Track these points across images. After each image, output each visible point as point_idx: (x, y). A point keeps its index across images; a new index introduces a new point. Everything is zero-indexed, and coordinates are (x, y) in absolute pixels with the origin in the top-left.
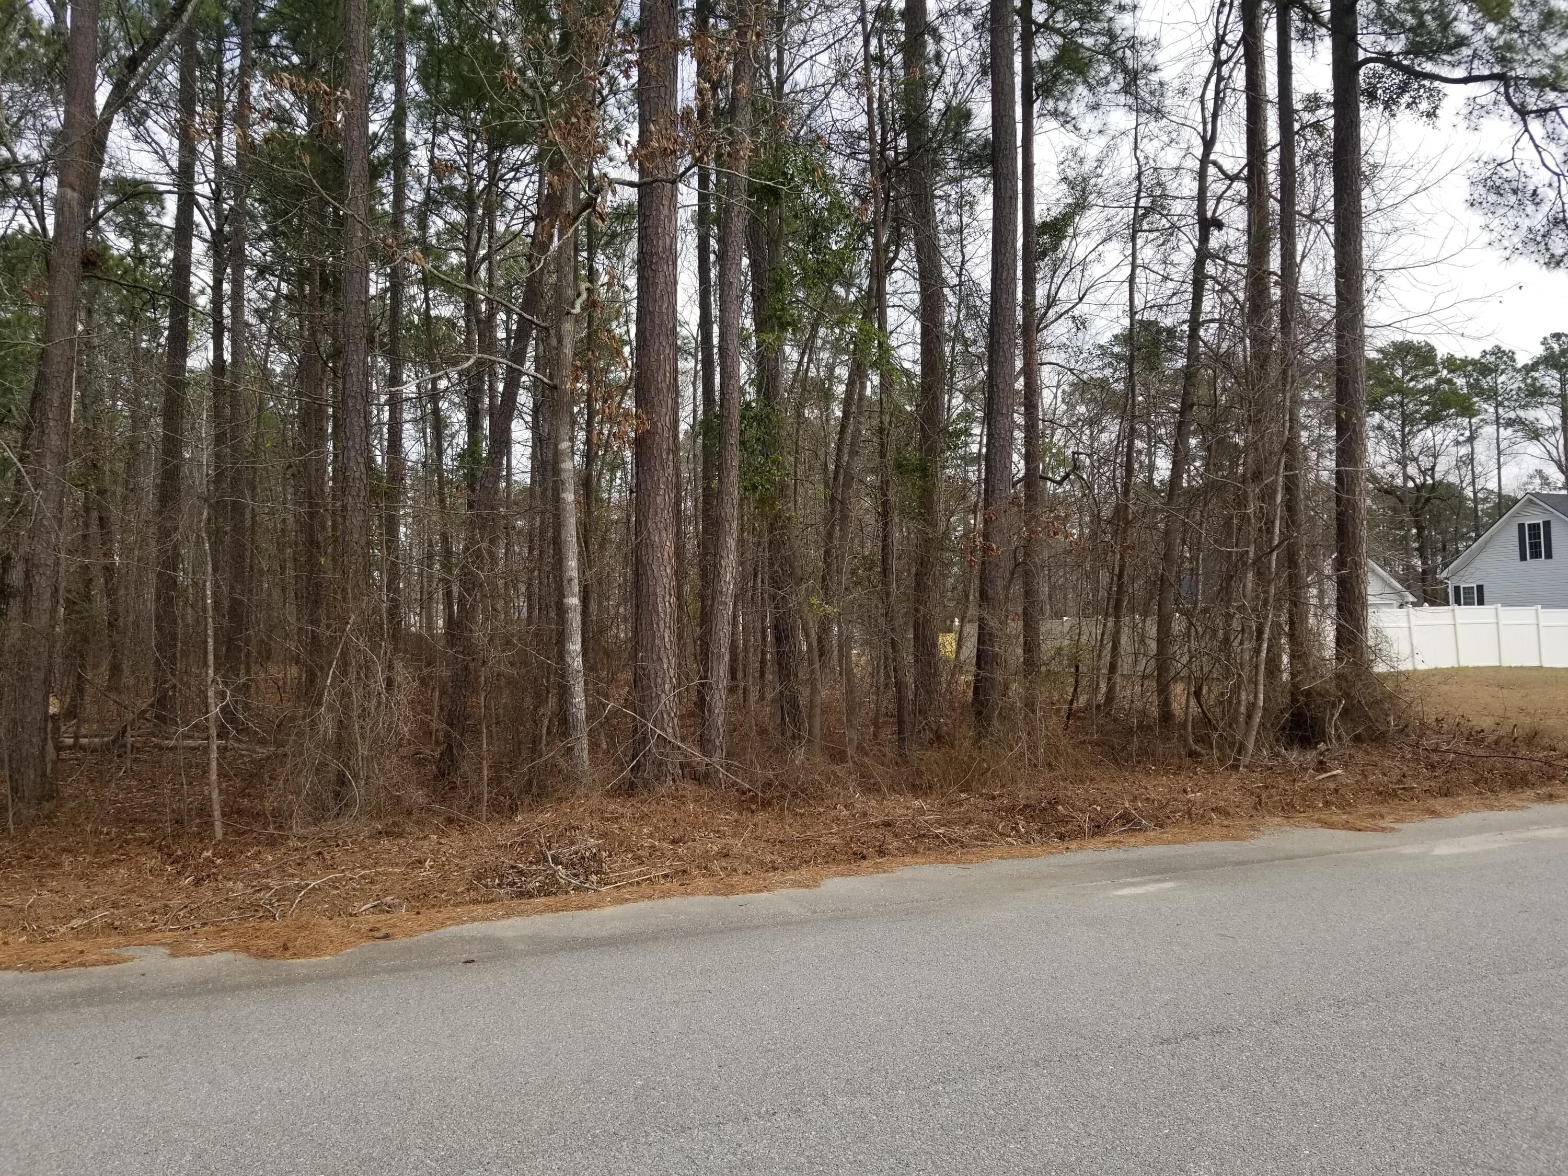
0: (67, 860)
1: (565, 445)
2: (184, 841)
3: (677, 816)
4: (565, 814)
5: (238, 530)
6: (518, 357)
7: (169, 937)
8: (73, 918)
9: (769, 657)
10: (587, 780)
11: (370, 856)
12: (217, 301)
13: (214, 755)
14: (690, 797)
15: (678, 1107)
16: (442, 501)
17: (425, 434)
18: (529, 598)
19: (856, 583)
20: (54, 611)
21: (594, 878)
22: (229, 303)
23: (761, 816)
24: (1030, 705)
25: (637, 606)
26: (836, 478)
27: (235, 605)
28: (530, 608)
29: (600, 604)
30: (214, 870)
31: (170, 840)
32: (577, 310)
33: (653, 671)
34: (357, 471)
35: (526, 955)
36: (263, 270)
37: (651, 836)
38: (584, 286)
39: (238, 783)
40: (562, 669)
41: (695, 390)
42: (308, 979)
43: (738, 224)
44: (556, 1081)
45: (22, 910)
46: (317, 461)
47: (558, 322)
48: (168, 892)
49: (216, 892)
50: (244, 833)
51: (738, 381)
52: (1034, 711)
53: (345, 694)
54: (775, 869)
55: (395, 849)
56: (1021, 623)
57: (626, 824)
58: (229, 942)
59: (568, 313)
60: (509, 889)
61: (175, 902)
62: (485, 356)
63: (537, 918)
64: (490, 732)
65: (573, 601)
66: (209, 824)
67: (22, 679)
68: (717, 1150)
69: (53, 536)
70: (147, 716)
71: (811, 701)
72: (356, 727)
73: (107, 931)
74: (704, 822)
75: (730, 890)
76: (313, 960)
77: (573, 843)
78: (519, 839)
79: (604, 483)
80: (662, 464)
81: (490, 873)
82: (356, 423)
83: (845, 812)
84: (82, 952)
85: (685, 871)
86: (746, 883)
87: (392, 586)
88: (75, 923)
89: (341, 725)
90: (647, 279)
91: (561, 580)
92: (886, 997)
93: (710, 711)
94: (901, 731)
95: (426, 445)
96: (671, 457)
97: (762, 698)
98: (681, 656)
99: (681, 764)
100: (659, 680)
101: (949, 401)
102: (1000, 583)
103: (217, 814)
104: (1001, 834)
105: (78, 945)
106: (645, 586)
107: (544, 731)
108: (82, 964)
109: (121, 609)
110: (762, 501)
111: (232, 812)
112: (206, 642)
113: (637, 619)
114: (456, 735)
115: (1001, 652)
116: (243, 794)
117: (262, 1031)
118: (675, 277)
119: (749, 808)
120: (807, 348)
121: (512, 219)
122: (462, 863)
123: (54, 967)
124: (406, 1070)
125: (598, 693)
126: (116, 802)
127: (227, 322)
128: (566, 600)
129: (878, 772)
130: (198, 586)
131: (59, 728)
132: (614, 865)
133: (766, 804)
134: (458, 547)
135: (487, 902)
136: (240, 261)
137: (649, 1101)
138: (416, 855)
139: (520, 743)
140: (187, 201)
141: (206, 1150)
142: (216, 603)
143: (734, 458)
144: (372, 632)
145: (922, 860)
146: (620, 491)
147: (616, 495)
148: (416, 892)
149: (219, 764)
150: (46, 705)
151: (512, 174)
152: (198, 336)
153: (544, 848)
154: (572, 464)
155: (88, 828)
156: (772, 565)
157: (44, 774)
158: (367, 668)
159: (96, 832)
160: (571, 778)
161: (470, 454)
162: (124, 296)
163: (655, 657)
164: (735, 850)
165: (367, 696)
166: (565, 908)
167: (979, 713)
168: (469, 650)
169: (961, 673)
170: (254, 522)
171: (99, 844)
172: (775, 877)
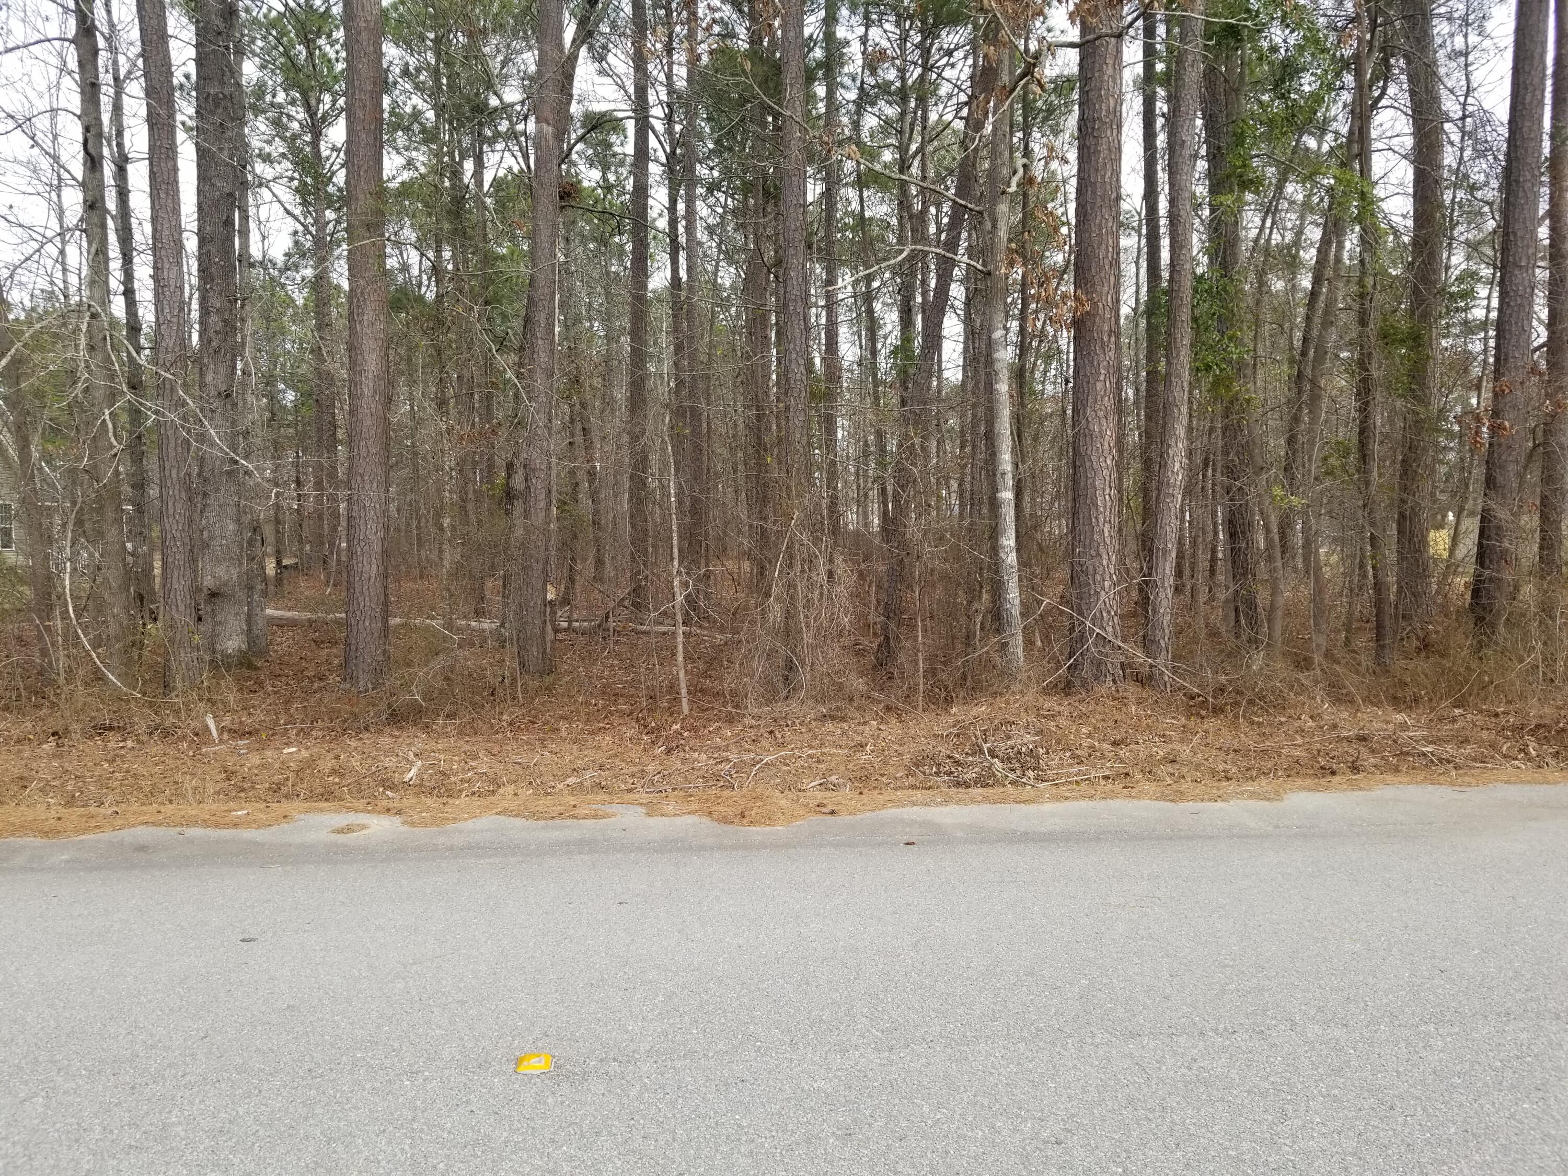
0: (563, 725)
1: (998, 334)
2: (657, 715)
3: (1117, 717)
4: (1000, 708)
5: (696, 432)
6: (952, 245)
7: (645, 798)
8: (568, 776)
9: (1220, 555)
10: (1022, 676)
11: (816, 737)
12: (673, 223)
13: (680, 639)
14: (1132, 698)
15: (1127, 1011)
16: (876, 398)
17: (860, 336)
18: (961, 495)
19: (1327, 473)
20: (548, 510)
21: (1031, 773)
22: (684, 223)
23: (1212, 724)
24: (1547, 609)
25: (1074, 500)
26: (1304, 354)
27: (695, 501)
28: (962, 505)
29: (1033, 499)
30: (682, 742)
31: (645, 712)
32: (1013, 188)
33: (1091, 568)
34: (798, 372)
35: (965, 843)
36: (712, 188)
37: (1089, 736)
38: (1020, 162)
39: (701, 665)
40: (995, 564)
41: (1138, 269)
42: (763, 846)
43: (1194, 74)
44: (998, 970)
45: (528, 767)
46: (763, 365)
47: (994, 203)
48: (645, 758)
49: (684, 761)
50: (707, 710)
51: (1190, 250)
52: (1553, 618)
53: (791, 586)
54: (1228, 779)
55: (839, 732)
56: (1536, 517)
57: (1063, 722)
58: (695, 806)
59: (1004, 192)
60: (946, 778)
61: (650, 768)
62: (919, 247)
63: (975, 808)
64: (924, 626)
65: (1007, 495)
66: (677, 700)
67: (525, 569)
68: (1170, 1061)
69: (545, 444)
70: (626, 604)
71: (1272, 602)
72: (802, 616)
73: (595, 789)
74: (1147, 725)
75: (1180, 796)
76: (767, 829)
77: (1009, 738)
78: (955, 730)
79: (1038, 375)
80: (1102, 347)
81: (927, 761)
82: (797, 327)
83: (1311, 723)
84: (575, 806)
85: (1127, 774)
86: (1197, 791)
87: (831, 483)
88: (570, 781)
89: (789, 615)
90: (1089, 148)
91: (995, 475)
92: (1363, 924)
93: (1154, 611)
94: (1379, 636)
95: (861, 348)
96: (1113, 339)
97: (1212, 599)
98: (1121, 555)
99: (1122, 664)
100: (1098, 577)
101: (1449, 258)
102: (1512, 468)
103: (684, 691)
104: (1505, 756)
105: (572, 800)
106: (1083, 479)
107: (978, 627)
108: (575, 817)
109: (601, 507)
110: (1217, 383)
111: (696, 691)
112: (671, 538)
113: (1075, 514)
114: (892, 626)
115: (1512, 548)
116: (705, 675)
117: (723, 890)
118: (1119, 142)
119: (1198, 714)
120: (1269, 210)
121: (945, 107)
122: (900, 749)
123: (553, 818)
124: (853, 941)
125: (1033, 589)
126: (602, 678)
127: (682, 239)
128: (999, 495)
129: (1351, 683)
130: (664, 488)
131: (555, 613)
132: (1053, 762)
133: (1217, 711)
134: (892, 446)
135: (926, 789)
136: (693, 181)
137: (1096, 1001)
138: (858, 739)
139: (954, 637)
140: (643, 126)
141: (675, 993)
142: (680, 502)
143: (1185, 337)
144: (815, 529)
145: (1408, 779)
146: (1054, 383)
147: (1049, 388)
148: (858, 774)
149: (685, 648)
150: (545, 591)
151: (945, 59)
152: (658, 258)
153: (980, 740)
154: (1006, 355)
155: (580, 700)
156: (1226, 453)
157: (545, 650)
158: (811, 561)
159: (587, 703)
160: (1006, 674)
161: (903, 350)
162: (597, 225)
163: (1093, 553)
164: (1184, 756)
165: (810, 588)
166: (1002, 801)
167: (1480, 620)
168: (904, 545)
169: (1455, 573)
170: (709, 428)
171: (588, 714)
172: (1231, 786)
